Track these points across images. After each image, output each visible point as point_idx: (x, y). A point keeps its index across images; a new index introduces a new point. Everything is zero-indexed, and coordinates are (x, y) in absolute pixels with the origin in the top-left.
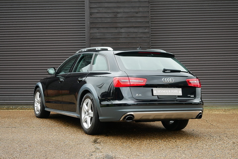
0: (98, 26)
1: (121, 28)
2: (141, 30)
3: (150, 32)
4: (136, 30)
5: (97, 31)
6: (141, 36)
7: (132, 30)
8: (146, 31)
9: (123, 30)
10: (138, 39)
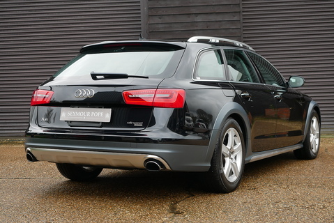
0: (160, 13)
1: (197, 14)
2: (227, 18)
3: (242, 21)
4: (219, 18)
5: (160, 21)
6: (228, 26)
7: (213, 18)
8: (235, 19)
9: (199, 19)
10: (224, 31)
